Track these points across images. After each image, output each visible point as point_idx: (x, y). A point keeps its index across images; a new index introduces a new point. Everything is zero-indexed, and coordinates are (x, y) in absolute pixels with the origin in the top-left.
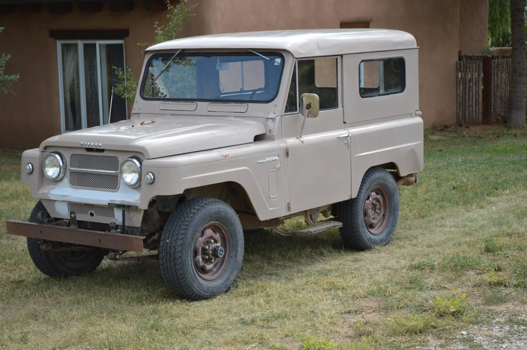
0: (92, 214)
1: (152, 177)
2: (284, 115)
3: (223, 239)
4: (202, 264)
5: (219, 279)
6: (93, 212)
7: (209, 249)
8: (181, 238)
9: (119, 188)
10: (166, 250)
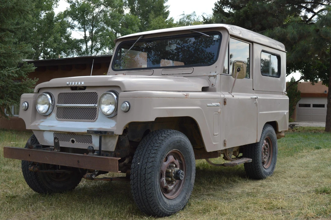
0: (73, 141)
1: (128, 106)
2: (223, 75)
3: (181, 165)
4: (165, 185)
5: (178, 198)
6: (74, 139)
7: (171, 172)
8: (151, 161)
9: (97, 119)
10: (137, 172)
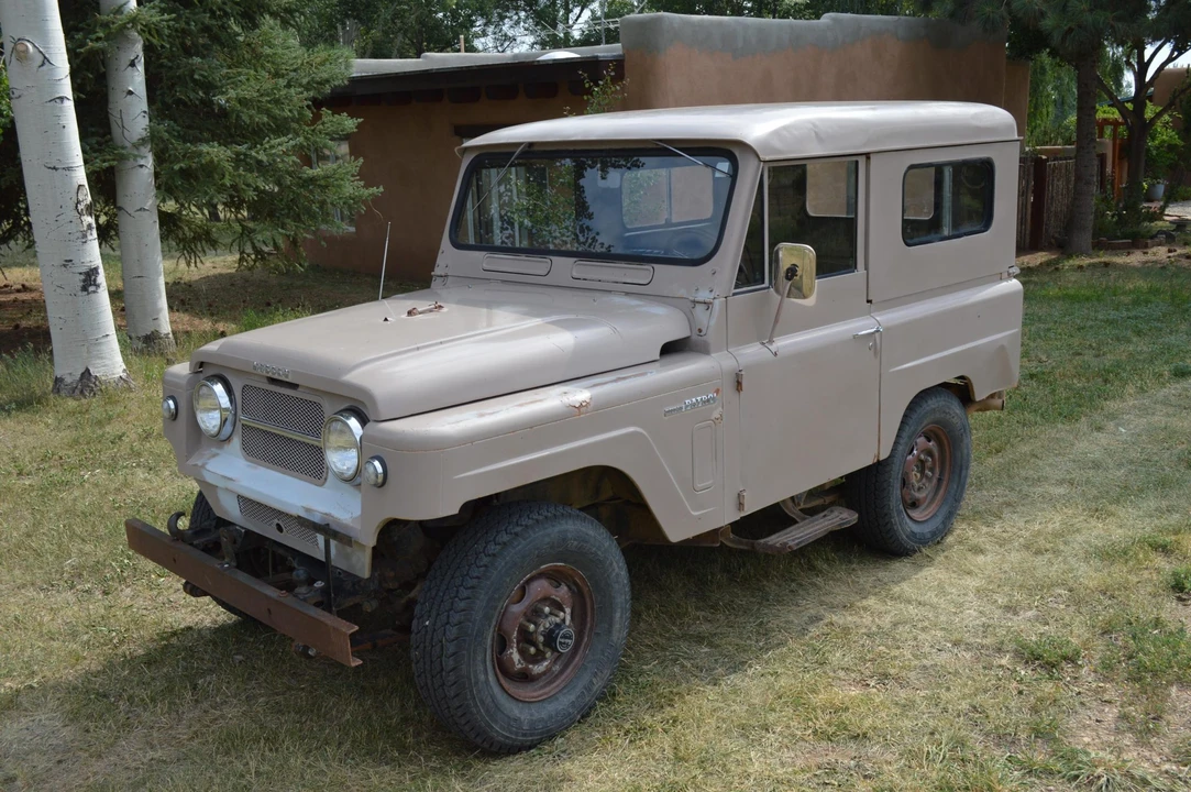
0: (280, 528)
1: (381, 471)
2: (734, 294)
4: (520, 666)
5: (565, 691)
6: (282, 524)
7: (536, 631)
8: (455, 621)
9: (326, 479)
10: (422, 645)
